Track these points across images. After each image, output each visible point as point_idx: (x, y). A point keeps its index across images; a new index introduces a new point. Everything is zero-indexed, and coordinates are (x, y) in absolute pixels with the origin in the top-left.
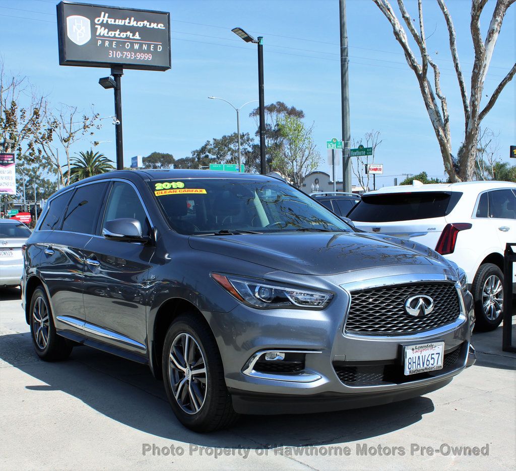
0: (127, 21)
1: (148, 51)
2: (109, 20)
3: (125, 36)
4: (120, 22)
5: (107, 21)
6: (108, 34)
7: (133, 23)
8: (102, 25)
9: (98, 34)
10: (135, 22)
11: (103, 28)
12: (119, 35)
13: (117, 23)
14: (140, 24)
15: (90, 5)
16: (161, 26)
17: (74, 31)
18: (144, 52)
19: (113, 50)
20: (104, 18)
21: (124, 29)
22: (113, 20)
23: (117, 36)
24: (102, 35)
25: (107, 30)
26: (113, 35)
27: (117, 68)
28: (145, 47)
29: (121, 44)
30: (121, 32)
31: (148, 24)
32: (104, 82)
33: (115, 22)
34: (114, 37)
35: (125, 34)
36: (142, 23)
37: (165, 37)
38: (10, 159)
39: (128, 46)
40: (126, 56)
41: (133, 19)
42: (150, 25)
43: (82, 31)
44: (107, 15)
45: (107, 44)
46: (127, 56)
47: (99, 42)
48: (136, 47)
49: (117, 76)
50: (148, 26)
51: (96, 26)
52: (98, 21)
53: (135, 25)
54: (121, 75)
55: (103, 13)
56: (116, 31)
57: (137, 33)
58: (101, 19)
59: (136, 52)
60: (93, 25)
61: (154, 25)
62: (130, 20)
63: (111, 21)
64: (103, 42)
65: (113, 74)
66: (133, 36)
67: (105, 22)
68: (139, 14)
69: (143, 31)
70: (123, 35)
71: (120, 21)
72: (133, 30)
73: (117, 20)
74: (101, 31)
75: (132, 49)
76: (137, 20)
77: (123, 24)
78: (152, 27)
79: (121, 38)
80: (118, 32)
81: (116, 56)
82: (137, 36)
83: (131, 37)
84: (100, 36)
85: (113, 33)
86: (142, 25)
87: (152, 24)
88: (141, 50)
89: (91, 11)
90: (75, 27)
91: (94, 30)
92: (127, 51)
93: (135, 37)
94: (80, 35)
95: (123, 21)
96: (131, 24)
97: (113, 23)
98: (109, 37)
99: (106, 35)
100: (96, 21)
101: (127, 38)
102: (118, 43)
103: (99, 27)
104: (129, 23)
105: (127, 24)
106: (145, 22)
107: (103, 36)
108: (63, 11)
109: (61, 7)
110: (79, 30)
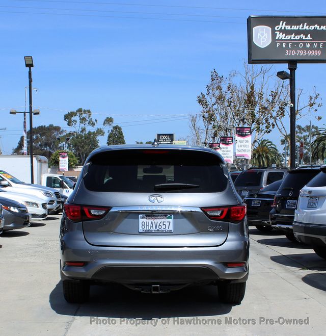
0: (301, 26)
1: (318, 49)
2: (287, 27)
3: (299, 38)
4: (295, 28)
5: (285, 27)
6: (285, 37)
7: (306, 27)
8: (281, 31)
9: (277, 38)
10: (308, 26)
11: (281, 33)
12: (294, 37)
13: (292, 28)
14: (312, 28)
15: (271, 17)
17: (259, 37)
18: (315, 49)
19: (289, 49)
20: (282, 25)
21: (298, 32)
22: (289, 26)
23: (292, 38)
24: (280, 38)
25: (284, 34)
26: (289, 38)
27: (293, 64)
28: (315, 45)
29: (295, 45)
30: (295, 35)
31: (319, 27)
32: (281, 75)
33: (291, 27)
34: (290, 39)
35: (299, 36)
36: (313, 27)
38: (247, 131)
39: (301, 46)
40: (300, 53)
41: (306, 24)
42: (320, 28)
43: (265, 37)
44: (285, 23)
45: (284, 45)
46: (302, 54)
47: (278, 45)
48: (308, 46)
49: (293, 69)
50: (318, 29)
51: (276, 32)
52: (278, 28)
53: (307, 29)
54: (295, 69)
55: (281, 22)
56: (292, 35)
57: (309, 35)
58: (280, 26)
59: (307, 49)
60: (273, 32)
62: (303, 25)
63: (288, 28)
64: (281, 44)
65: (289, 69)
66: (305, 37)
67: (283, 28)
68: (311, 20)
69: (314, 33)
70: (298, 37)
71: (295, 26)
72: (306, 33)
73: (293, 26)
74: (280, 36)
75: (304, 48)
76: (309, 25)
77: (297, 29)
78: (321, 29)
79: (296, 40)
80: (293, 36)
81: (291, 54)
82: (309, 37)
83: (304, 38)
84: (278, 39)
85: (289, 36)
86: (313, 28)
87: (322, 27)
88: (312, 48)
89: (271, 21)
90: (259, 35)
91: (274, 35)
92: (300, 49)
93: (307, 38)
94: (263, 40)
95: (298, 26)
96: (304, 29)
97: (289, 28)
98: (286, 40)
99: (283, 38)
100: (276, 29)
101: (301, 39)
102: (293, 44)
103: (278, 33)
104: (302, 27)
105: (300, 29)
106: (316, 26)
107: (282, 39)
108: (251, 23)
109: (249, 20)
110: (263, 37)
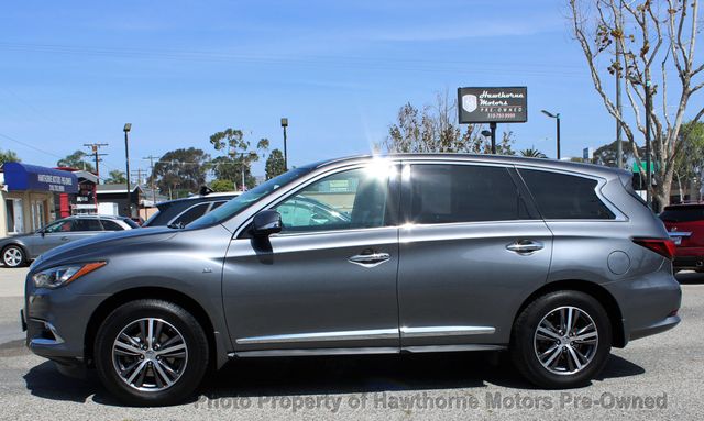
1: (513, 112)
5: (487, 96)
7: (503, 96)
8: (484, 98)
9: (481, 104)
12: (494, 104)
13: (493, 97)
14: (508, 96)
15: (477, 88)
16: (521, 96)
17: (467, 104)
18: (510, 113)
19: (490, 113)
20: (485, 94)
21: (497, 100)
22: (491, 95)
24: (483, 105)
25: (487, 101)
26: (490, 104)
27: (493, 124)
28: (510, 110)
29: (495, 109)
30: (495, 102)
31: (513, 95)
32: (485, 133)
37: (523, 102)
39: (499, 110)
41: (503, 93)
43: (472, 104)
44: (487, 92)
45: (487, 110)
46: (500, 116)
47: (482, 109)
48: (505, 110)
49: (493, 128)
50: (513, 97)
51: (480, 100)
52: (482, 96)
54: (495, 128)
55: (484, 92)
56: (492, 101)
59: (505, 113)
60: (478, 99)
61: (516, 96)
62: (501, 94)
63: (489, 96)
64: (484, 109)
65: (491, 128)
68: (507, 90)
69: (510, 101)
70: (497, 104)
71: (495, 95)
72: (503, 100)
73: (493, 95)
74: (483, 102)
75: (502, 112)
76: (506, 94)
77: (497, 97)
79: (495, 106)
81: (492, 116)
82: (506, 103)
83: (502, 104)
88: (507, 112)
89: (476, 91)
90: (467, 102)
91: (479, 102)
92: (499, 113)
93: (504, 104)
94: (470, 106)
95: (497, 95)
98: (488, 106)
99: (486, 104)
100: (480, 97)
101: (499, 105)
102: (493, 109)
103: (482, 100)
104: (501, 96)
105: (499, 97)
106: (511, 94)
108: (461, 92)
109: (459, 90)
110: (470, 103)
